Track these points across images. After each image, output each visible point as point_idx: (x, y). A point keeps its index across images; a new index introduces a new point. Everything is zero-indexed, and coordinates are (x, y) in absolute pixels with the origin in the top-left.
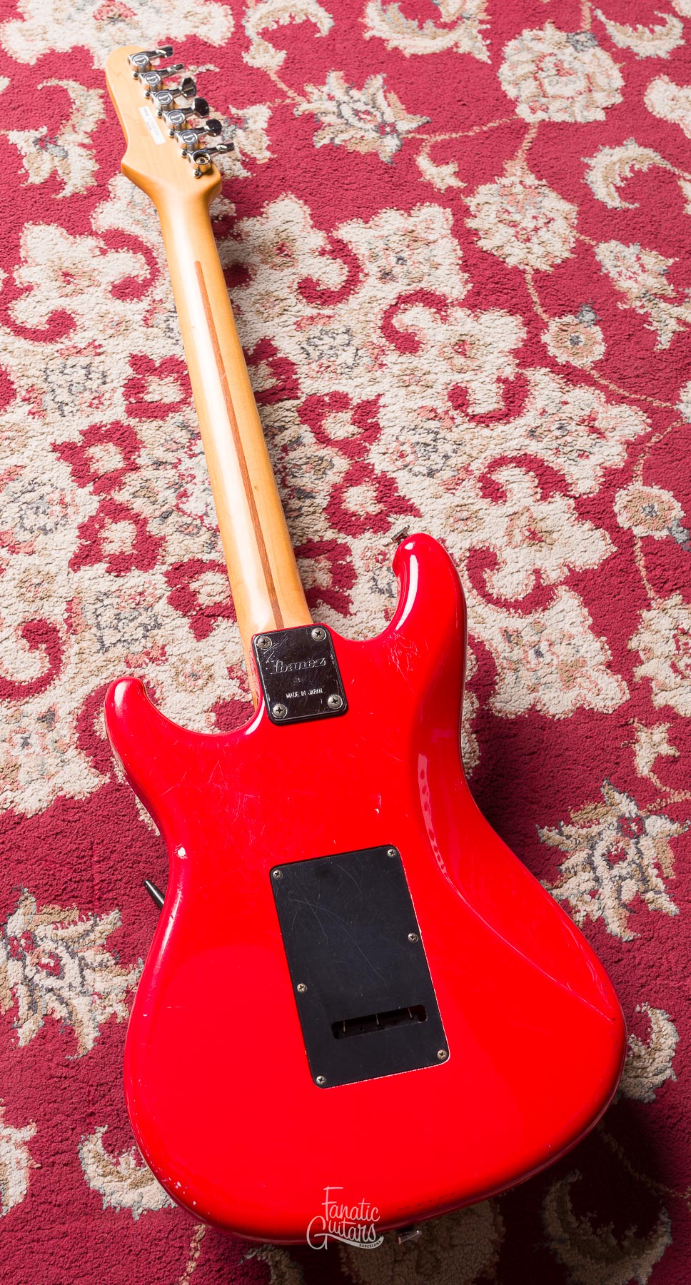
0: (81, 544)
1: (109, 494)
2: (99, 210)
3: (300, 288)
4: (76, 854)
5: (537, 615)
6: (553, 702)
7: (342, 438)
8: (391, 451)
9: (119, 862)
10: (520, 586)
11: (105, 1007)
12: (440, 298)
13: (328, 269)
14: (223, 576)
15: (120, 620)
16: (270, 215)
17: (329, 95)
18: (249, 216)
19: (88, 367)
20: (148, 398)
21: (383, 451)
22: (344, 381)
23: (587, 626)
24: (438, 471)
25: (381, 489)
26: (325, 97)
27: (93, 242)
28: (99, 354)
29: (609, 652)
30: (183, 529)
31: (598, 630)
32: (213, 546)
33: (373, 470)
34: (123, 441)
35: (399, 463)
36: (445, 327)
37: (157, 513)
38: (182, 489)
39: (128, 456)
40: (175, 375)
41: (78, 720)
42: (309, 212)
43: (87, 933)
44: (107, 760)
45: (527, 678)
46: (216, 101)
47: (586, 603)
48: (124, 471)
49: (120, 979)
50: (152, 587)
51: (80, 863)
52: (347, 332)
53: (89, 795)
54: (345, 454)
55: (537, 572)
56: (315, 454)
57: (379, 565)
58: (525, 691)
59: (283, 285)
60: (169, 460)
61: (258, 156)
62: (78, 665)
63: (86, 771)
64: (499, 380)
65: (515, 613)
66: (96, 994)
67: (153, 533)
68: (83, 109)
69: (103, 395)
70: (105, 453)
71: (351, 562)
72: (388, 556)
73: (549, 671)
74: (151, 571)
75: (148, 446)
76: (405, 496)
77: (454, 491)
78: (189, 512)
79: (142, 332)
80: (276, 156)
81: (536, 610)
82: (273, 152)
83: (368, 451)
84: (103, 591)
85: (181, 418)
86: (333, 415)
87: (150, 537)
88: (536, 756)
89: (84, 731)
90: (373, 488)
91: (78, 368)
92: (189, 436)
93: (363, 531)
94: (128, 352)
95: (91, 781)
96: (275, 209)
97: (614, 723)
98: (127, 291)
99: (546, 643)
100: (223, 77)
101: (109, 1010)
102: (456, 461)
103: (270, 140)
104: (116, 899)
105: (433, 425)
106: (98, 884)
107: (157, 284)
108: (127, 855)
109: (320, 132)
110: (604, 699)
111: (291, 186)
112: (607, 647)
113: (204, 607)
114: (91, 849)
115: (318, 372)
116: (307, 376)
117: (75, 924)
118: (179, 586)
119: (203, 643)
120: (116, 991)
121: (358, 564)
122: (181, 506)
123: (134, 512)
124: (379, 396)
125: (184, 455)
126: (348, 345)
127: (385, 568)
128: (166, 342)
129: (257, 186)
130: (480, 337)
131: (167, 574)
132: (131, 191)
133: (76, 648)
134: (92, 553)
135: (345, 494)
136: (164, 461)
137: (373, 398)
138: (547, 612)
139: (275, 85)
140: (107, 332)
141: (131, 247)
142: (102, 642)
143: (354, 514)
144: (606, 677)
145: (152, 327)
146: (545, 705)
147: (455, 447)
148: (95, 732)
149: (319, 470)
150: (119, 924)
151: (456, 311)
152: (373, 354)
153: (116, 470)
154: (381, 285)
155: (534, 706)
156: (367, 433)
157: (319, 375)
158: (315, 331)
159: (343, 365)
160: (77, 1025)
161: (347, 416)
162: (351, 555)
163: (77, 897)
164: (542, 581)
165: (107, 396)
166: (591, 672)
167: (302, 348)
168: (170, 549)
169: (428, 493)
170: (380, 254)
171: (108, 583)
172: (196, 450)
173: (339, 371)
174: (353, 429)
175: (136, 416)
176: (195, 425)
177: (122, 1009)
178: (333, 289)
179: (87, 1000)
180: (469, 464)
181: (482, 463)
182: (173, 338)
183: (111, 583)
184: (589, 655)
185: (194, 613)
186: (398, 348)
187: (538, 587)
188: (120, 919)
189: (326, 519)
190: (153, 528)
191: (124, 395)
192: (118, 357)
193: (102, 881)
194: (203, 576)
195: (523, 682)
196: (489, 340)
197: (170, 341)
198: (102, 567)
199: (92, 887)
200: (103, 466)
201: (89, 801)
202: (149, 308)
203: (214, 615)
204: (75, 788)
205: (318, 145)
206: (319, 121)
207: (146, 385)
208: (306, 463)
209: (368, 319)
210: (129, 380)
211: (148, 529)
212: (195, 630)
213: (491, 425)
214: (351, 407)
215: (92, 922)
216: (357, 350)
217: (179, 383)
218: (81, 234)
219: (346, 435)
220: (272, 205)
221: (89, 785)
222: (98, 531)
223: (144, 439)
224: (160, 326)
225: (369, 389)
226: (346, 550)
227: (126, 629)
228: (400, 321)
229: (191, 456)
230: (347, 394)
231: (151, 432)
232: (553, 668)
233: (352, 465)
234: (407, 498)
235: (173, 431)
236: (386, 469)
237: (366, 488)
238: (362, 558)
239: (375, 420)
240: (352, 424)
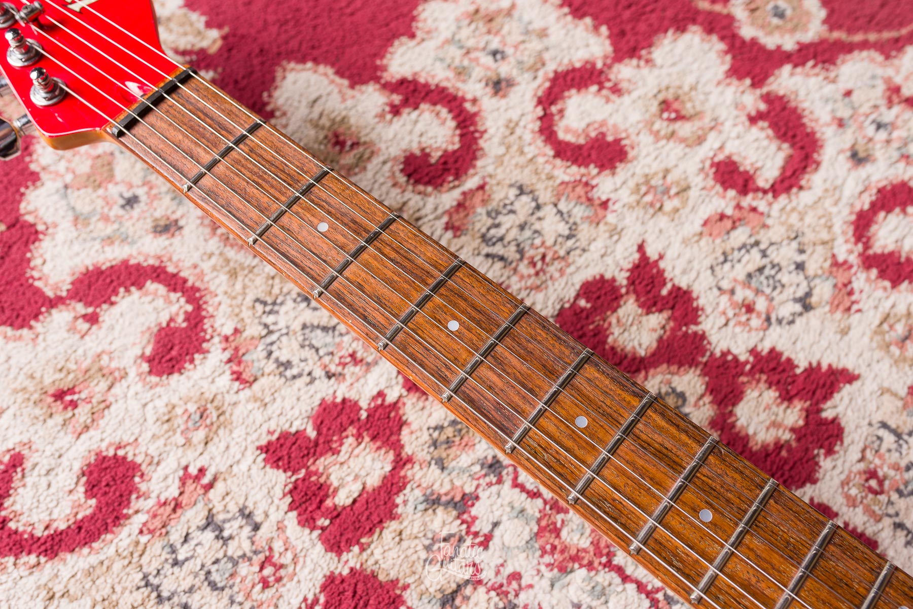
3: (409, 176)
7: (654, 345)
8: (730, 313)
12: (586, 70)
13: (420, 127)
19: (210, 522)
20: (343, 499)
22: (581, 261)
24: (808, 294)
28: (210, 486)
33: (736, 359)
35: (755, 322)
36: (626, 99)
40: (352, 430)
42: (330, 71)
52: (522, 191)
54: (681, 365)
59: (384, 189)
60: (460, 580)
64: (753, 120)
69: (270, 549)
72: (879, 474)
75: (409, 581)
76: (810, 364)
77: (855, 307)
79: (248, 401)
83: (703, 337)
85: (418, 493)
86: (613, 321)
90: (762, 385)
91: (197, 536)
92: (455, 513)
94: (252, 449)
96: (285, 95)
98: (174, 353)
102: (816, 262)
105: (741, 235)
107: (210, 309)
115: (537, 274)
116: (530, 290)
121: (857, 518)
124: (641, 248)
126: (538, 207)
128: (295, 387)
129: (236, 82)
130: (677, 83)
132: (64, 202)
137: (637, 256)
140: (195, 440)
141: (128, 283)
143: (779, 446)
145: (255, 380)
147: (794, 245)
151: (619, 72)
152: (579, 197)
154: (503, 102)
157: (542, 277)
158: (480, 219)
159: (560, 240)
161: (629, 308)
162: (836, 513)
165: (278, 546)
167: (488, 256)
169: (831, 334)
170: (466, 63)
172: (482, 526)
173: (562, 253)
174: (656, 320)
175: (349, 543)
176: (447, 487)
178: (451, 148)
180: (834, 256)
181: (847, 241)
182: (300, 375)
186: (602, 167)
191: (301, 523)
192: (244, 466)
196: (690, 80)
197: (300, 382)
202: (227, 355)
207: (322, 480)
209: (530, 156)
210: (291, 492)
213: (803, 183)
214: (623, 290)
216: (556, 205)
217: (367, 439)
219: (655, 336)
220: (276, 94)
223: (393, 575)
224: (267, 371)
225: (620, 248)
226: (825, 511)
228: (567, 130)
229: (485, 543)
230: (602, 276)
231: (392, 554)
233: (704, 374)
234: (814, 364)
235: (425, 524)
236: (751, 345)
237: (756, 394)
238: (855, 506)
239: (669, 286)
240: (647, 314)
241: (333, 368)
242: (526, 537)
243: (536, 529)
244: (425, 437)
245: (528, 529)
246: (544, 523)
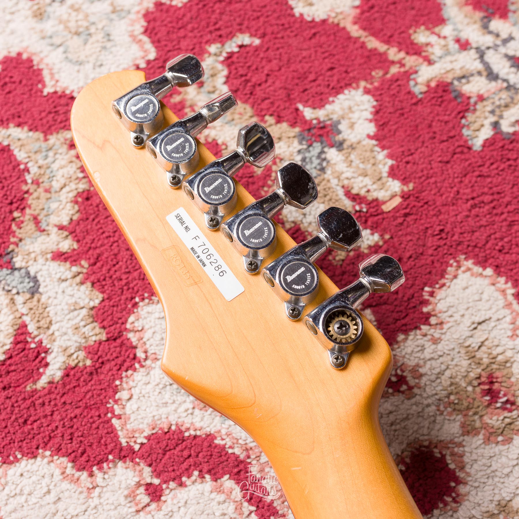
2: (123, 395)
16: (443, 317)
17: (458, 41)
18: (406, 332)
26: (454, 47)
27: (130, 473)
46: (272, 103)
61: (381, 195)
68: (45, 179)
80: (411, 186)
82: (405, 181)
100: (271, 53)
103: (390, 156)
109: (470, 117)
111: (459, 244)
139: (363, 46)
205: (477, 144)
206: (461, 95)
218: (99, 463)
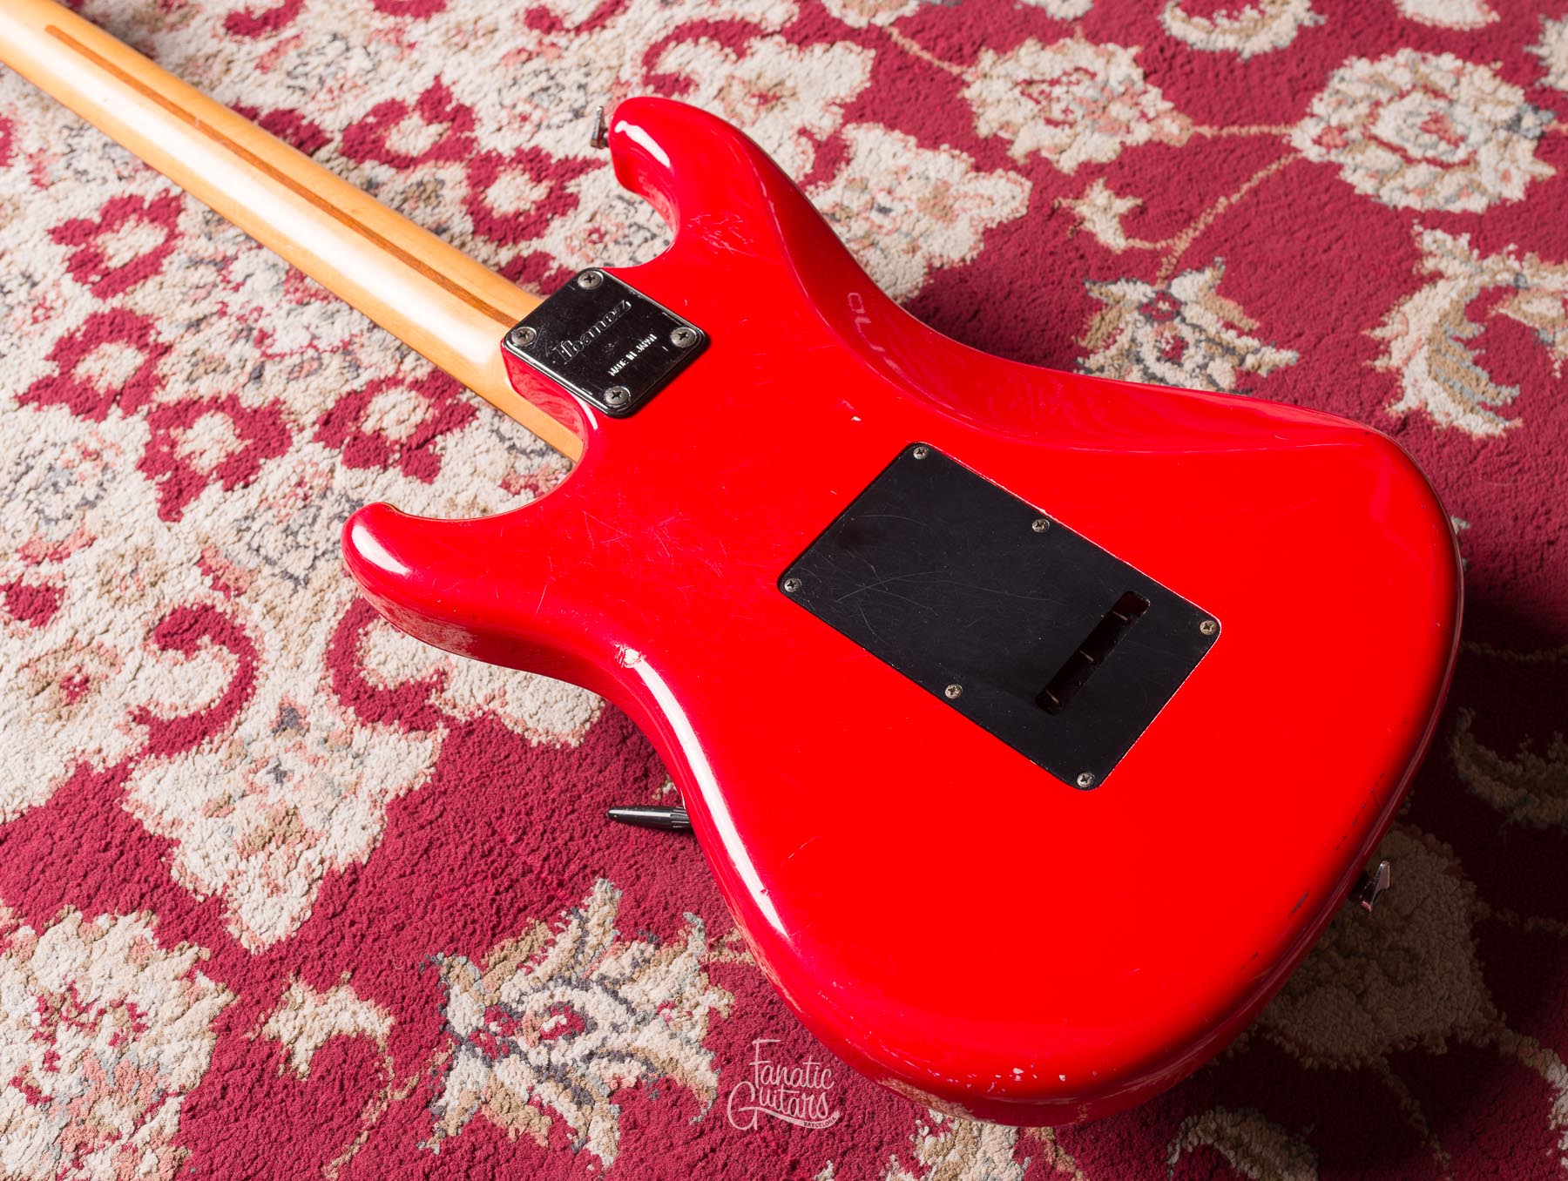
0: (158, 484)
1: (152, 401)
3: (229, 29)
4: (476, 854)
5: (844, 174)
6: (948, 246)
7: (428, 147)
8: (505, 122)
9: (549, 818)
10: (796, 158)
11: (690, 1013)
14: (400, 389)
15: (295, 534)
20: (115, 263)
21: (496, 126)
22: (376, 89)
23: (914, 149)
24: (584, 107)
25: (528, 166)
29: (965, 155)
30: (295, 374)
31: (930, 141)
32: (356, 366)
33: (500, 156)
34: (120, 331)
37: (243, 379)
38: (255, 333)
39: (142, 342)
40: (134, 217)
41: (335, 692)
43: (581, 942)
44: (422, 709)
45: (896, 244)
47: (891, 126)
48: (150, 364)
49: (679, 961)
50: (309, 466)
51: (493, 862)
52: (334, 37)
53: (432, 770)
54: (447, 159)
55: (803, 132)
56: (409, 182)
57: (600, 246)
58: (905, 258)
59: (202, 40)
60: (207, 312)
62: (281, 626)
63: (403, 743)
65: (817, 187)
66: (662, 1007)
67: (256, 406)
69: (44, 298)
70: (105, 360)
71: (561, 266)
72: (603, 230)
73: (913, 219)
74: (291, 449)
75: (163, 314)
76: (566, 156)
78: (287, 350)
79: (43, 199)
81: (839, 170)
83: (474, 140)
84: (239, 515)
85: (184, 257)
86: (394, 131)
87: (255, 411)
88: (981, 314)
89: (357, 698)
90: (517, 172)
92: (214, 269)
93: (547, 223)
94: (40, 231)
95: (421, 749)
97: (1039, 219)
99: (883, 194)
101: (700, 1013)
102: (598, 83)
104: (585, 867)
105: (534, 65)
106: (542, 866)
107: (19, 135)
108: (554, 800)
110: (1004, 204)
112: (957, 152)
113: (404, 440)
114: (494, 832)
115: (332, 99)
116: (322, 111)
117: (553, 943)
118: (346, 441)
119: (439, 480)
120: (688, 981)
122: (270, 351)
123: (205, 400)
124: (437, 77)
125: (223, 294)
126: (348, 49)
127: (611, 246)
128: (88, 189)
131: (317, 438)
133: (258, 609)
134: (185, 483)
135: (487, 201)
136: (201, 316)
137: (431, 84)
138: (853, 164)
142: (291, 577)
143: (518, 214)
144: (985, 182)
145: (53, 184)
146: (941, 256)
147: (583, 70)
148: (374, 688)
149: (429, 197)
150: (618, 894)
152: (390, 41)
153: (139, 369)
155: (930, 266)
156: (459, 121)
157: (336, 101)
158: (289, 61)
159: (361, 73)
160: (669, 1069)
161: (413, 121)
162: (554, 258)
163: (526, 907)
164: (818, 137)
165: (51, 296)
166: (962, 189)
167: (289, 87)
168: (297, 406)
171: (239, 502)
172: (237, 277)
173: (361, 83)
174: (436, 128)
175: (114, 293)
176: (211, 251)
177: (716, 996)
178: (275, 7)
179: (656, 1025)
180: (617, 77)
181: (632, 66)
182: (94, 179)
183: (244, 500)
184: (944, 173)
185: (397, 456)
186: (418, 16)
187: (818, 146)
188: (614, 888)
189: (485, 242)
190: (252, 398)
191: (76, 280)
192: (31, 244)
193: (546, 859)
194: (371, 408)
195: (893, 251)
197: (93, 185)
198: (214, 491)
199: (538, 878)
200: (114, 375)
201: (439, 777)
202: (30, 167)
203: (427, 441)
204: (404, 775)
207: (99, 251)
208: (405, 200)
209: (351, 10)
210: (69, 260)
211: (244, 405)
212: (415, 473)
213: (608, 23)
214: (410, 109)
215: (575, 922)
216: (365, 47)
217: (146, 221)
219: (431, 141)
221: (423, 756)
222: (172, 453)
223: (149, 311)
224: (65, 177)
225: (417, 78)
226: (543, 259)
227: (314, 538)
229: (236, 289)
230: (394, 99)
231: (152, 297)
232: (916, 213)
233: (468, 166)
234: (571, 157)
235: (185, 278)
236: (516, 144)
237: (509, 178)
238: (573, 254)
239: (454, 103)
240: (428, 125)
241: (126, 173)
242: (275, 281)
243: (284, 277)
244: (200, 217)
245: (276, 277)
246: (291, 273)
